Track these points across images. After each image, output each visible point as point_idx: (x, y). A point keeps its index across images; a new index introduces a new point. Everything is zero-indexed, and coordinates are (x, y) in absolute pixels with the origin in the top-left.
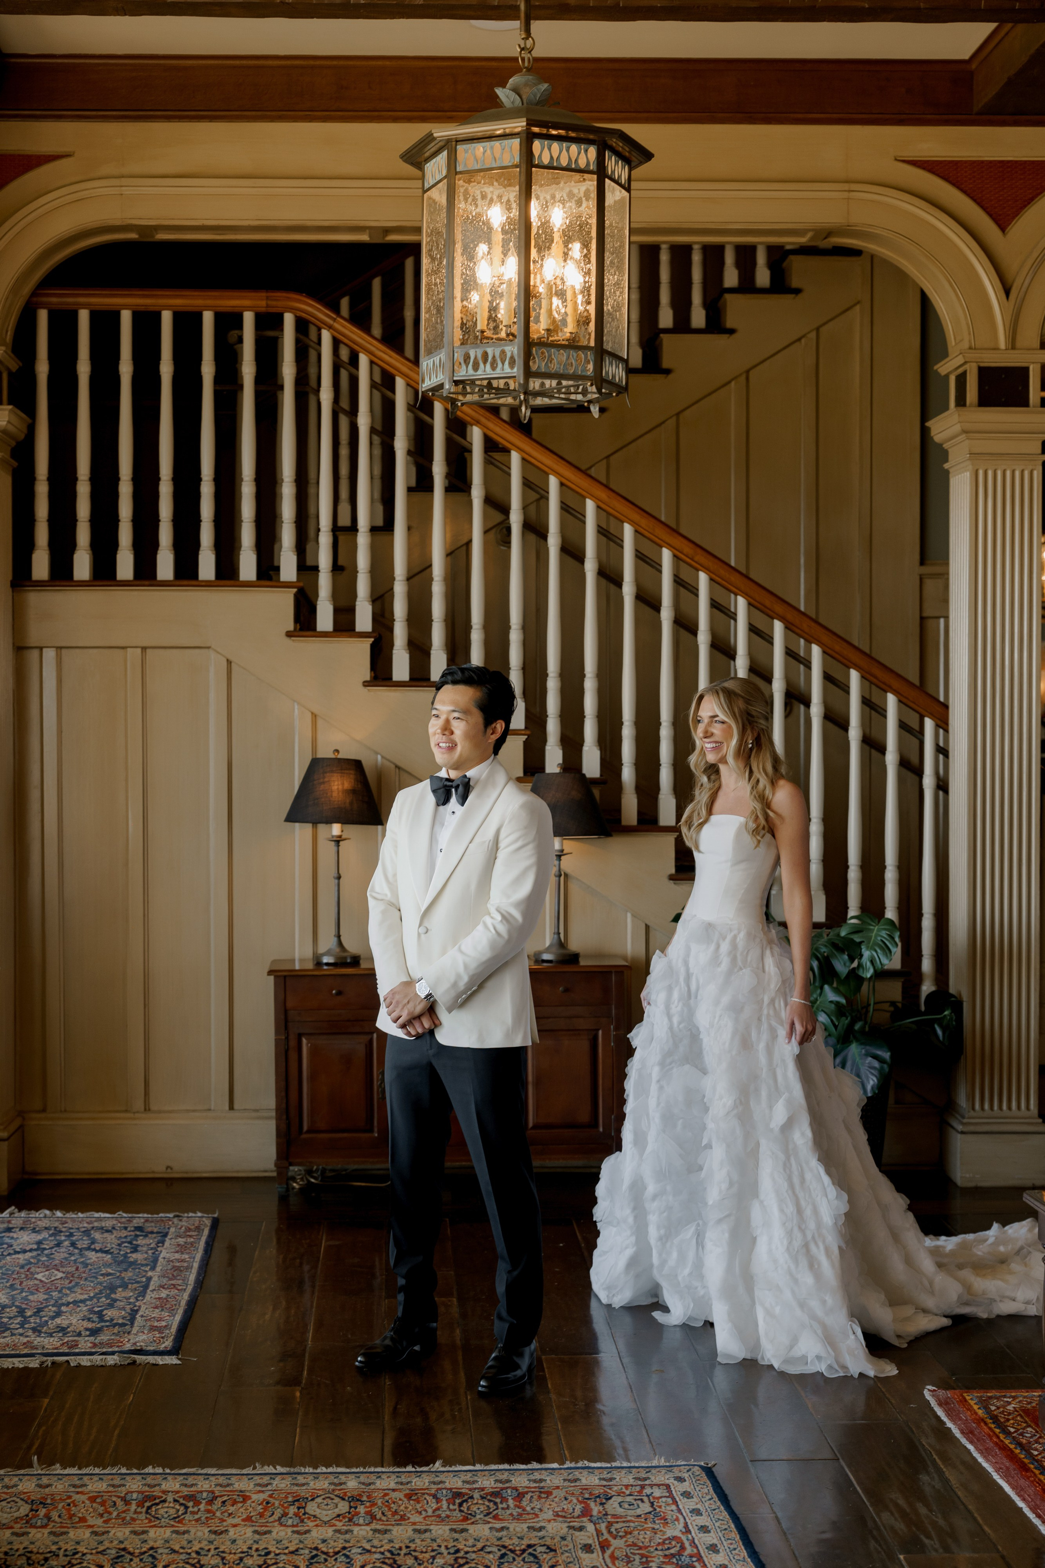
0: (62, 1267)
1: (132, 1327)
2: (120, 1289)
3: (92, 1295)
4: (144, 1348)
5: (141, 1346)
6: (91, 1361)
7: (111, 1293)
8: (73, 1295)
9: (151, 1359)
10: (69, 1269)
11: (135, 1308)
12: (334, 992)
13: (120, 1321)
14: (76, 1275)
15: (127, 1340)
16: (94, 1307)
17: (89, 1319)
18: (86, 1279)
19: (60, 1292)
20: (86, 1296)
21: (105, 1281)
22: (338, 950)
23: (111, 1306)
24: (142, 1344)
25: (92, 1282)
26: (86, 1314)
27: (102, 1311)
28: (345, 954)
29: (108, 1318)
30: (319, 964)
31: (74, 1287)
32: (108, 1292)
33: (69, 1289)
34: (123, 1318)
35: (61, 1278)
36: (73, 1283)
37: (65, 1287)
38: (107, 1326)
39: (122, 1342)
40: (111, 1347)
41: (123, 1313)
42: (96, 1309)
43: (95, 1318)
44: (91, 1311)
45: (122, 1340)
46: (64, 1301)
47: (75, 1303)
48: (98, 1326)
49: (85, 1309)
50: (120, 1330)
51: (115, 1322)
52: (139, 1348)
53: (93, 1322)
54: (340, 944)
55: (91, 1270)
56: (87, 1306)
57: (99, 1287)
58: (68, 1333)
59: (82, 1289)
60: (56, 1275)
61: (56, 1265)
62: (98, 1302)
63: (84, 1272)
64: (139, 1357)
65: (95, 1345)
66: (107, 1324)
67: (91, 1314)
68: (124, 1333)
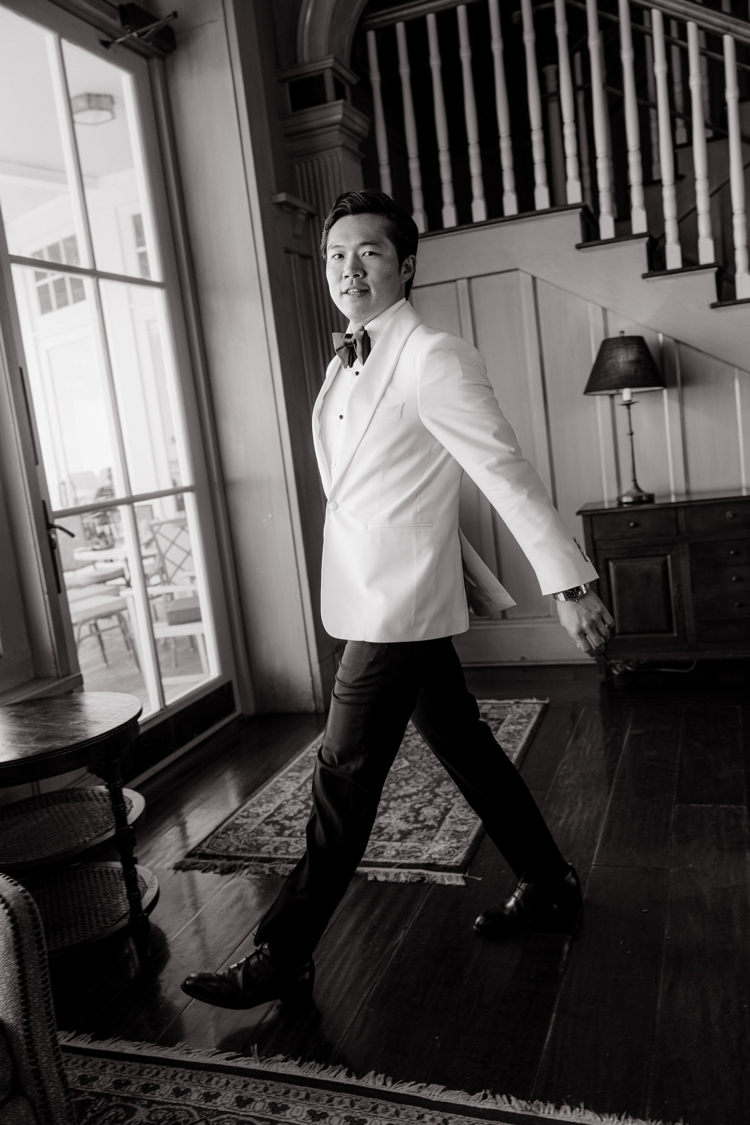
0: (412, 755)
1: (437, 831)
2: (445, 782)
3: (420, 788)
4: (437, 861)
5: (435, 859)
6: (387, 875)
7: (435, 787)
8: (406, 788)
9: (438, 877)
10: (416, 758)
11: (449, 807)
12: (632, 524)
13: (430, 823)
14: (417, 765)
15: (426, 848)
16: (416, 803)
17: (405, 819)
18: (423, 770)
19: (398, 783)
20: (414, 790)
21: (437, 772)
22: (635, 491)
23: (430, 802)
24: (437, 856)
25: (427, 772)
26: (407, 812)
27: (420, 808)
28: (641, 494)
29: (421, 818)
30: (620, 503)
31: (410, 778)
32: (435, 785)
33: (406, 780)
34: (435, 818)
35: (406, 768)
36: (412, 774)
37: (403, 779)
38: (417, 829)
39: (421, 852)
40: (409, 857)
41: (437, 811)
42: (418, 806)
43: (411, 816)
44: (412, 809)
45: (422, 848)
46: (395, 795)
47: (405, 796)
48: (410, 828)
49: (408, 805)
50: (426, 834)
51: (426, 823)
52: (432, 861)
53: (408, 822)
54: (636, 486)
55: (431, 759)
56: (411, 801)
57: (430, 779)
58: (383, 835)
59: (416, 781)
60: (403, 764)
61: (407, 753)
62: (422, 798)
63: (425, 762)
64: (430, 873)
65: (398, 853)
66: (419, 825)
67: (411, 811)
68: (428, 839)
